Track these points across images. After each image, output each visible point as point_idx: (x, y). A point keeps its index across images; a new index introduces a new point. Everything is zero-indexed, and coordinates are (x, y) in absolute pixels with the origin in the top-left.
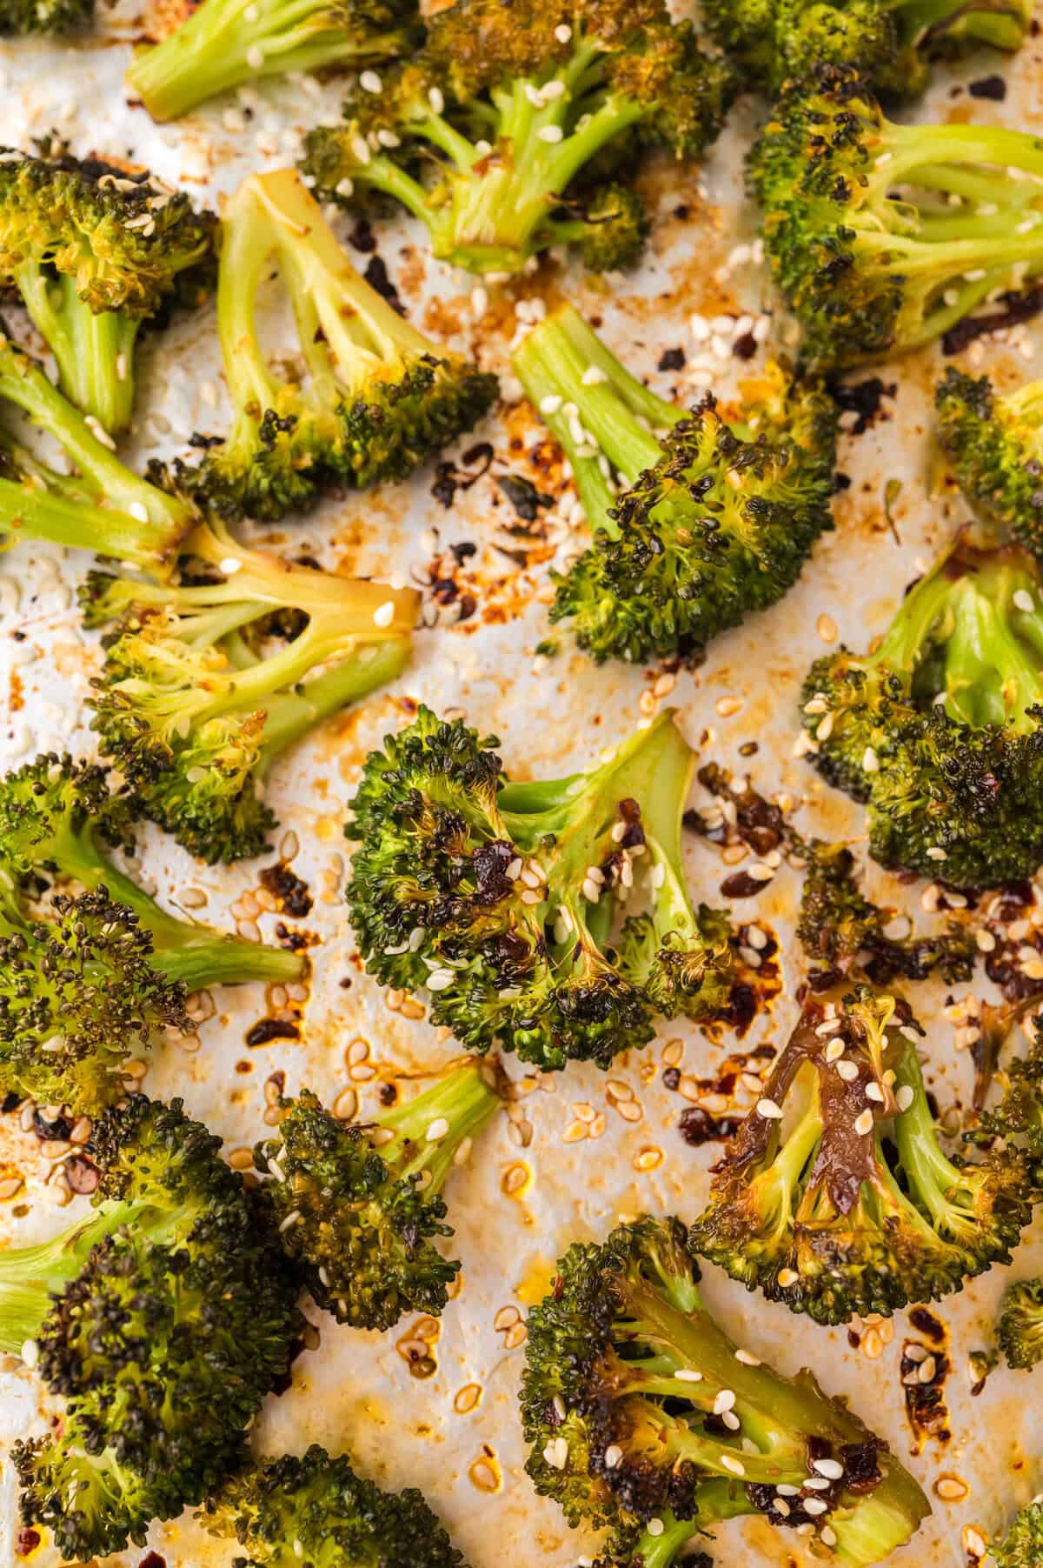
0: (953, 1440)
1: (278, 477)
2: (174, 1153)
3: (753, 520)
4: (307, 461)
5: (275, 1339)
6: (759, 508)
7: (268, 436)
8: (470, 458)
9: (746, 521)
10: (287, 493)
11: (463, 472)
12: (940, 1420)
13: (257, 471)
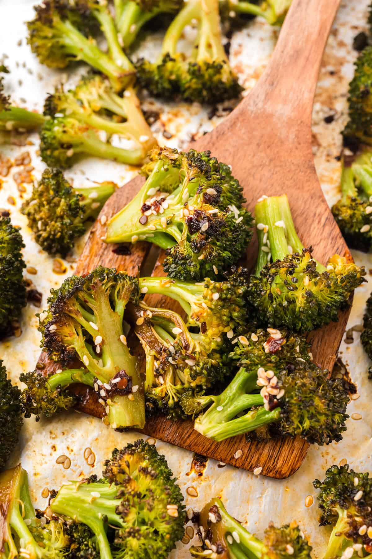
0: (202, 477)
1: (161, 77)
2: (8, 235)
3: (305, 298)
4: (173, 77)
5: (4, 311)
6: (309, 295)
7: (165, 61)
8: (225, 110)
9: (303, 297)
10: (162, 84)
11: (221, 112)
12: (202, 468)
13: (156, 72)
